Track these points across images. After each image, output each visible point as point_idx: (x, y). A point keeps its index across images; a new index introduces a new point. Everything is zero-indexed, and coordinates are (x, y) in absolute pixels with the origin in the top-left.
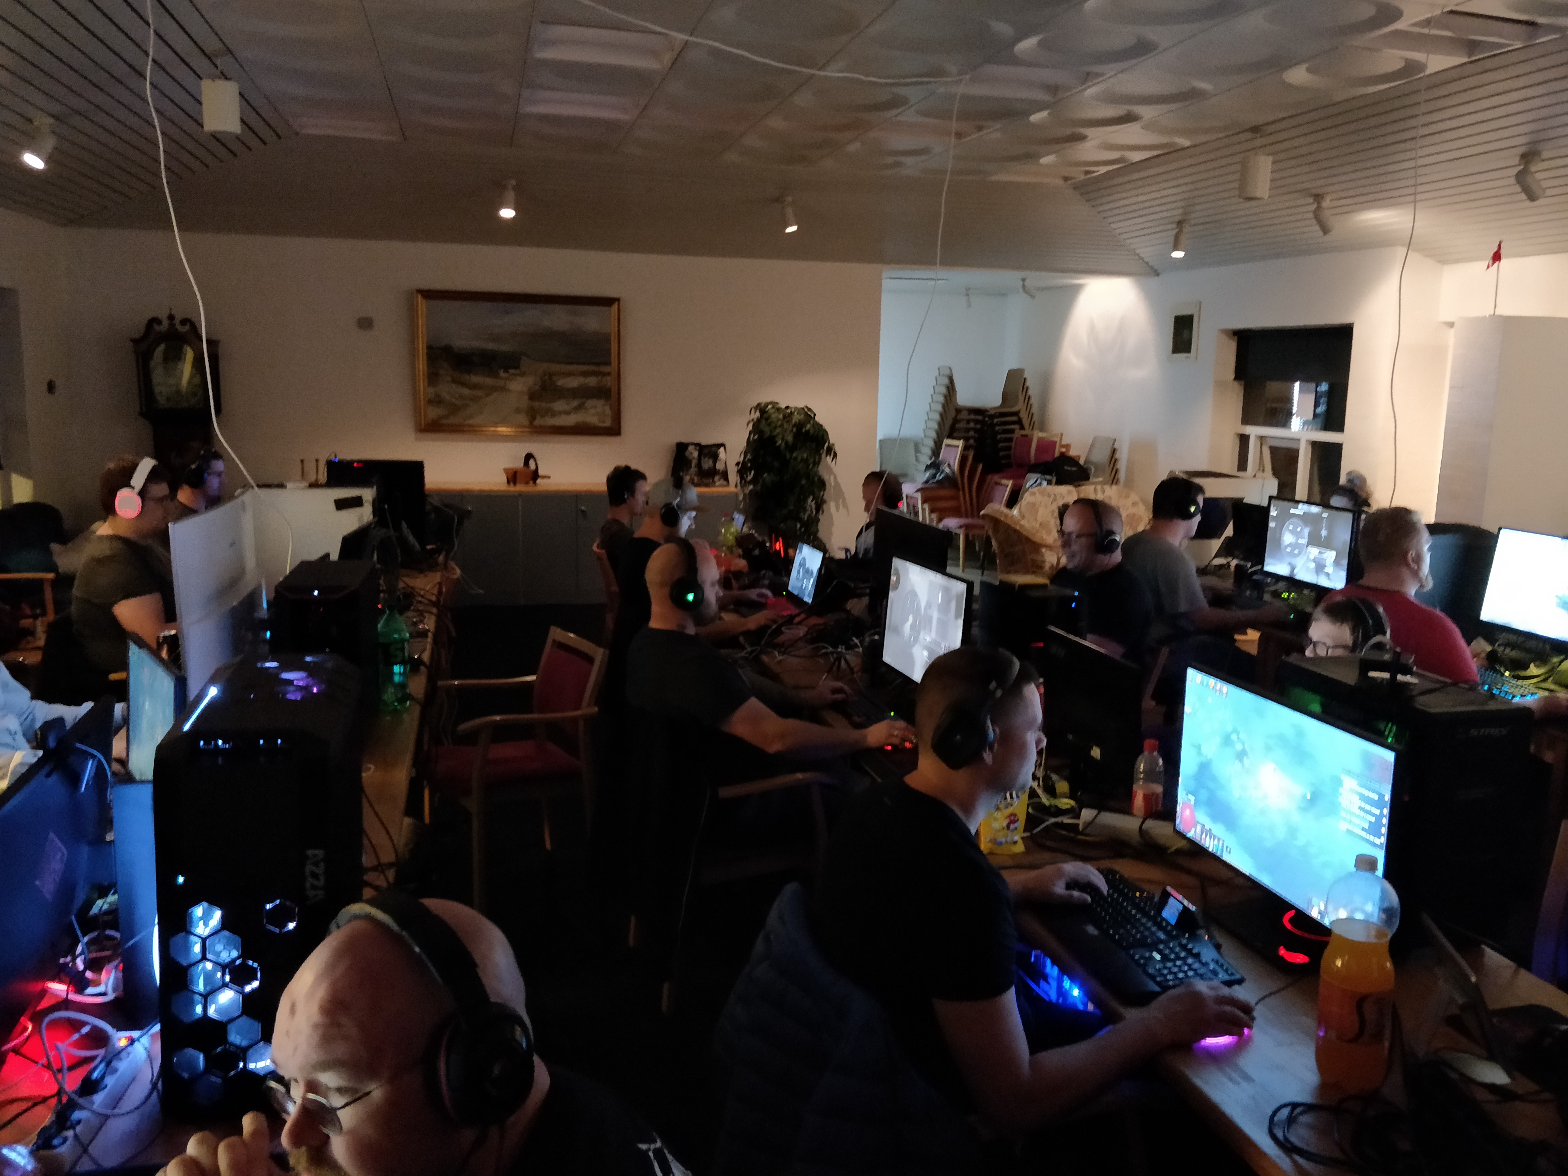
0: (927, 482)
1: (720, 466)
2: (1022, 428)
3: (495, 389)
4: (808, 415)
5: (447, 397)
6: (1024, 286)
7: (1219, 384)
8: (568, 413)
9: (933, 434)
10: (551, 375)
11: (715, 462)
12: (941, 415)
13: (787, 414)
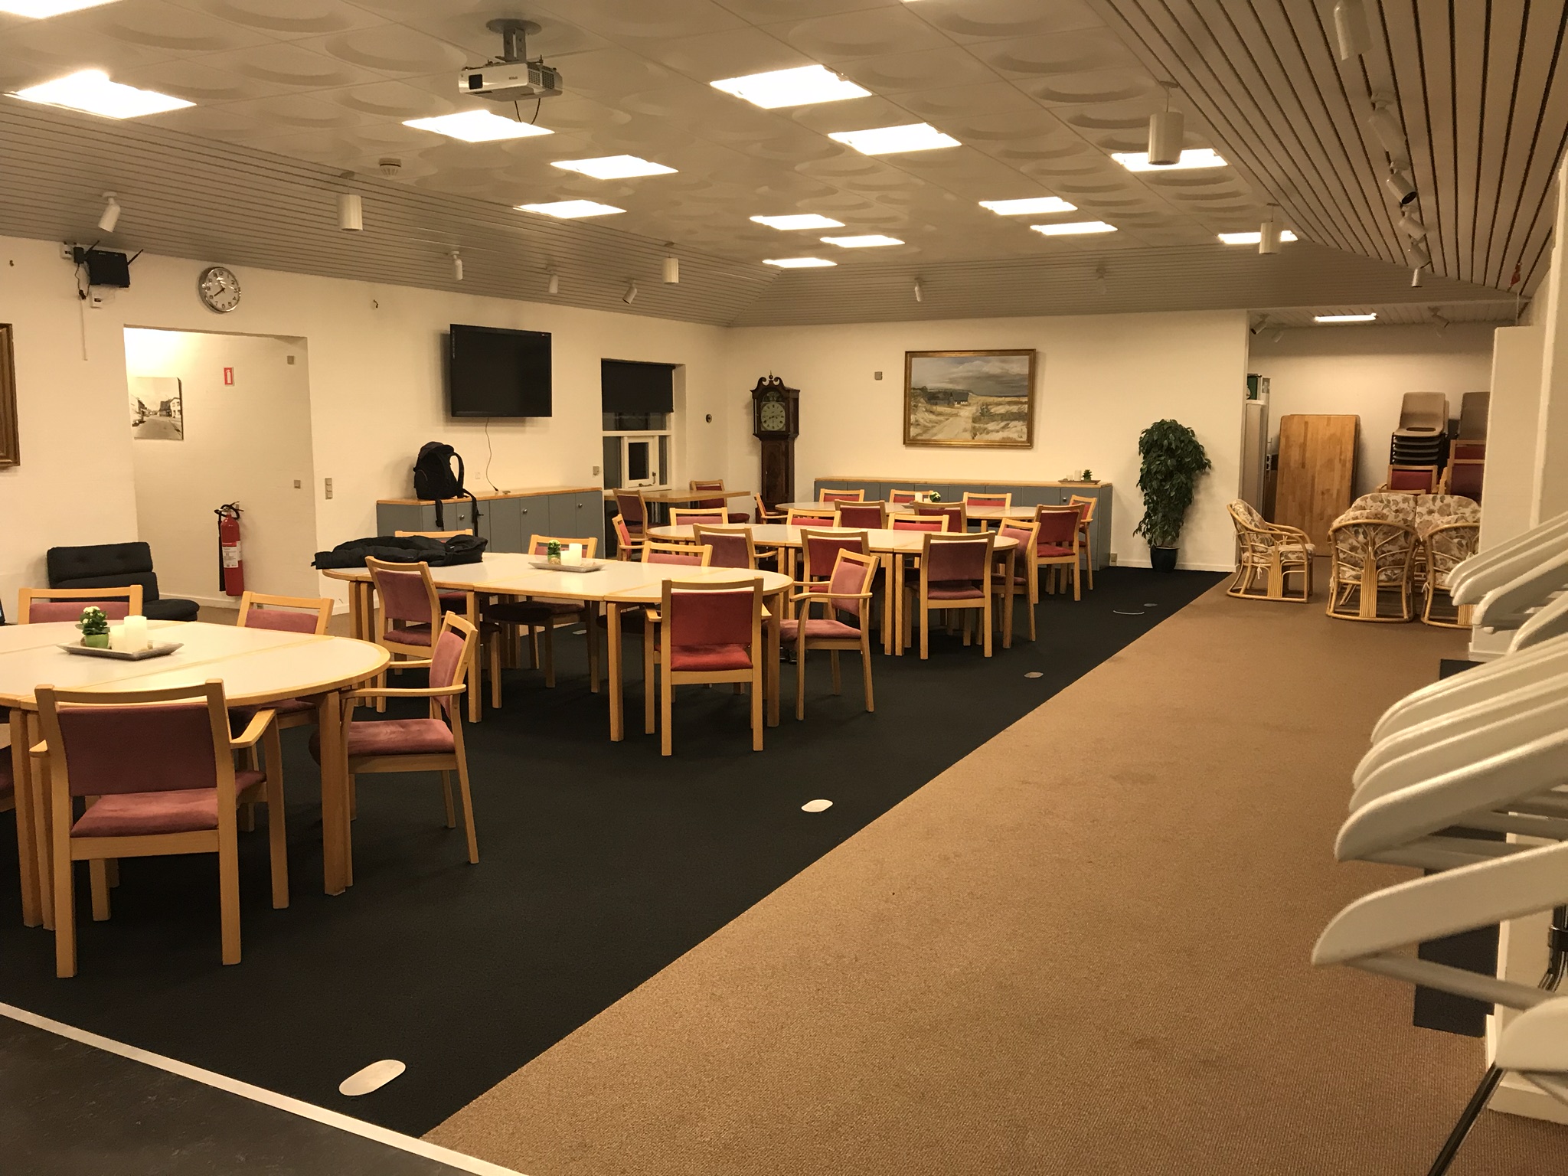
3: (952, 415)
5: (922, 421)
8: (998, 431)
10: (987, 405)
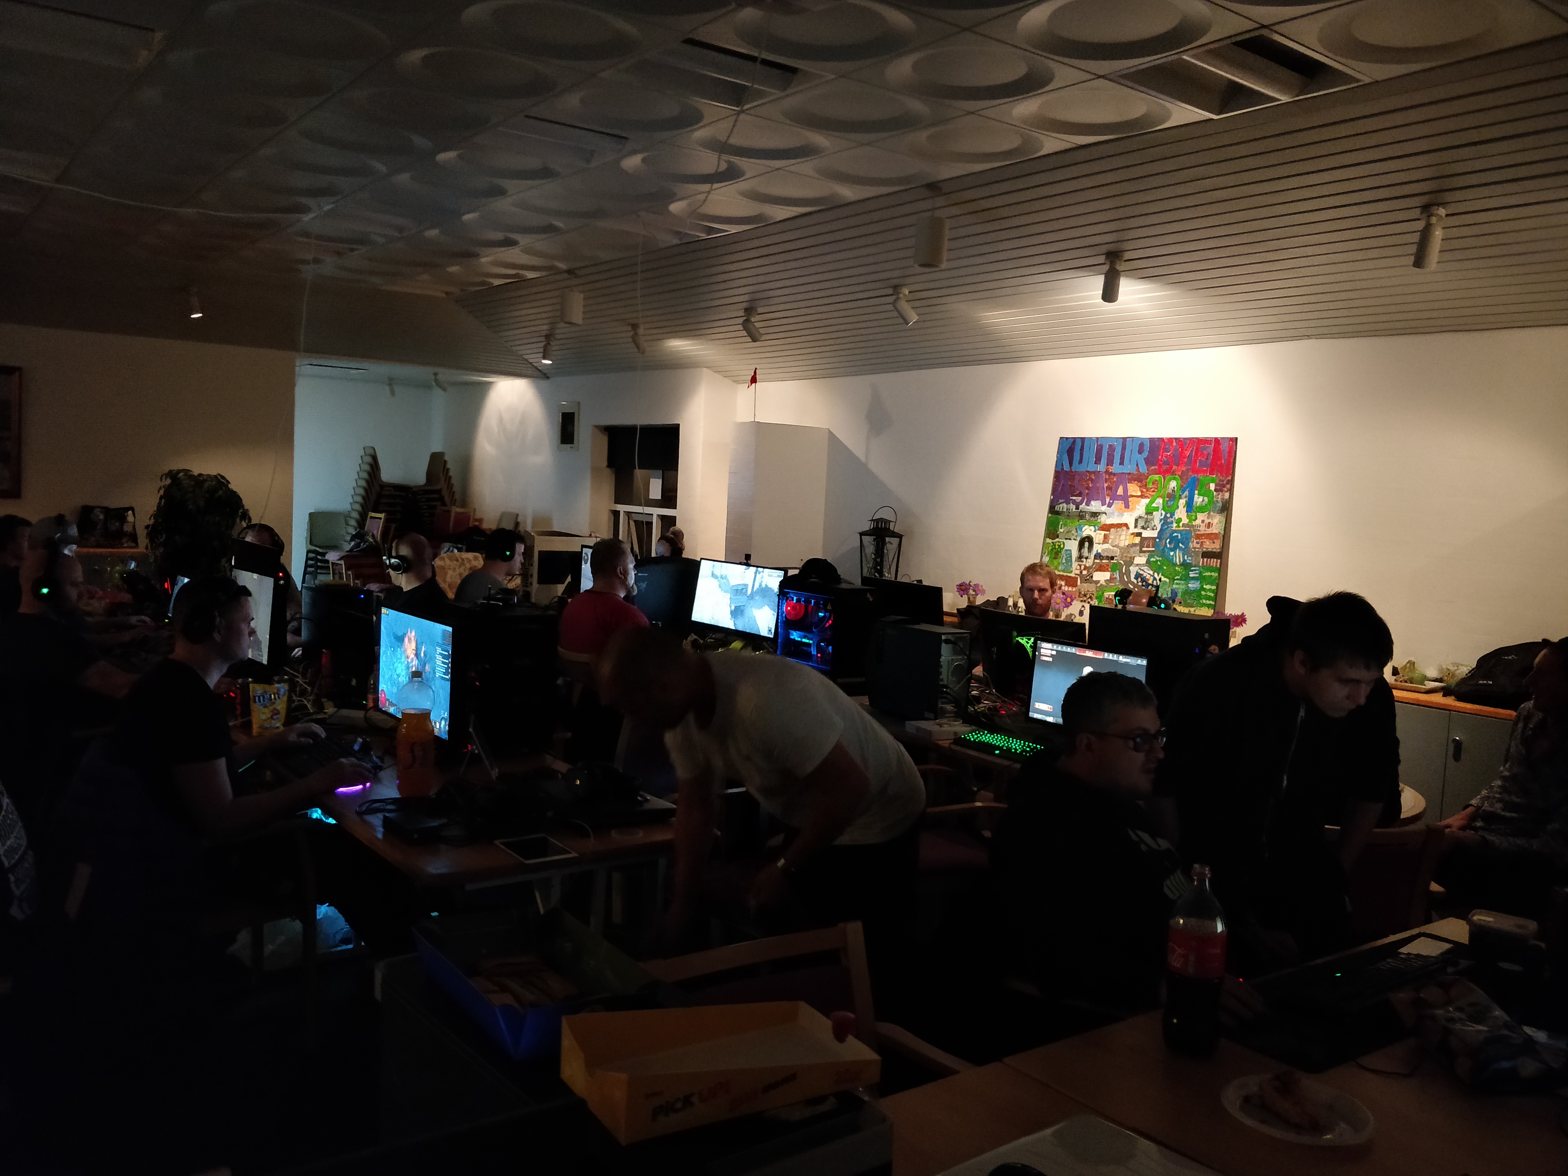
0: (351, 550)
1: (127, 528)
2: (444, 504)
4: (221, 482)
6: (436, 380)
7: (595, 470)
9: (358, 507)
11: (122, 525)
12: (366, 490)
13: (199, 480)
